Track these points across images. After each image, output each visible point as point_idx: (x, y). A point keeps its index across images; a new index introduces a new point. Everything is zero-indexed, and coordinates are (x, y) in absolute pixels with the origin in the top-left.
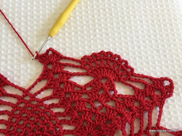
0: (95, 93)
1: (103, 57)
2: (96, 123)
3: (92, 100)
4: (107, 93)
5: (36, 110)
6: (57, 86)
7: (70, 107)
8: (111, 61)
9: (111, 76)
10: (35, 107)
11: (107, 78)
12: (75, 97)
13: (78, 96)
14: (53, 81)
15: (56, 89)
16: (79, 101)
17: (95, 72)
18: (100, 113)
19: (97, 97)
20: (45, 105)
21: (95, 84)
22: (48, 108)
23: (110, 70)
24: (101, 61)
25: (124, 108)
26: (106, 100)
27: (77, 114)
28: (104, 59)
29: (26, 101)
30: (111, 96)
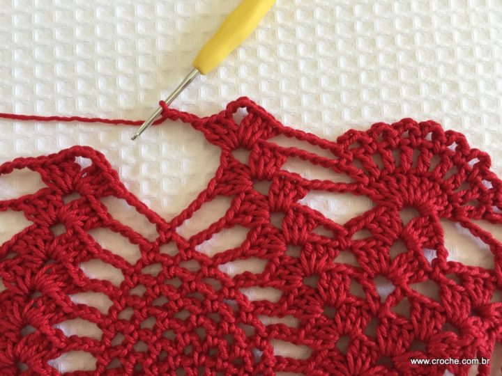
0: (379, 252)
1: (410, 138)
2: (378, 344)
3: (367, 272)
4: (417, 255)
5: (196, 290)
6: (263, 221)
7: (299, 289)
8: (434, 154)
9: (432, 202)
10: (195, 280)
11: (420, 206)
12: (318, 259)
13: (327, 257)
14: (252, 201)
15: (259, 229)
16: (329, 272)
17: (382, 185)
18: (394, 316)
19: (384, 264)
20: (223, 276)
21: (380, 223)
22: (233, 287)
23: (428, 183)
24: (402, 152)
25: (467, 307)
26: (413, 276)
27: (321, 311)
28: (410, 145)
29: (166, 259)
30: (427, 266)
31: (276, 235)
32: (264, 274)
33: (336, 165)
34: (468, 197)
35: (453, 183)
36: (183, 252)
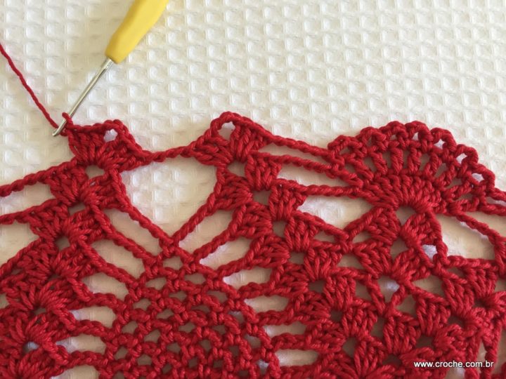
0: (380, 252)
1: (398, 140)
2: (385, 343)
3: (371, 274)
4: (418, 253)
5: (202, 303)
6: (267, 231)
7: (305, 295)
8: (422, 153)
9: (426, 200)
10: (201, 293)
11: (416, 204)
12: (322, 264)
13: (330, 261)
14: (253, 213)
15: (262, 239)
16: (334, 276)
18: (399, 314)
19: (387, 264)
20: (228, 288)
21: (379, 224)
22: (239, 299)
23: (420, 181)
24: (392, 154)
25: (470, 299)
26: (416, 273)
27: (329, 316)
28: (400, 147)
29: (171, 273)
30: (429, 262)
31: (279, 243)
32: (269, 283)
33: (329, 170)
34: (460, 191)
35: (445, 180)
36: (187, 266)
